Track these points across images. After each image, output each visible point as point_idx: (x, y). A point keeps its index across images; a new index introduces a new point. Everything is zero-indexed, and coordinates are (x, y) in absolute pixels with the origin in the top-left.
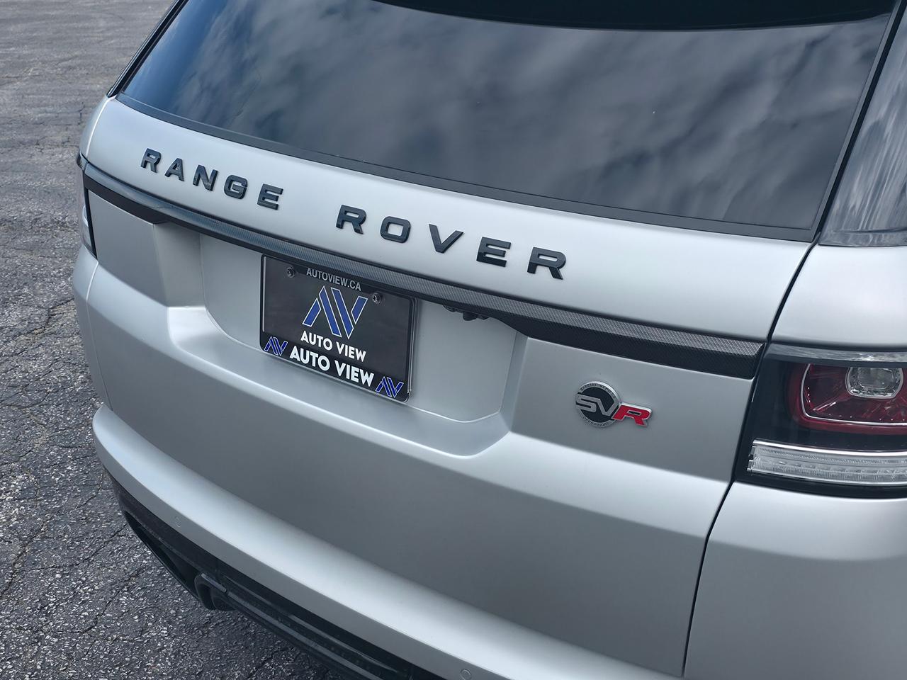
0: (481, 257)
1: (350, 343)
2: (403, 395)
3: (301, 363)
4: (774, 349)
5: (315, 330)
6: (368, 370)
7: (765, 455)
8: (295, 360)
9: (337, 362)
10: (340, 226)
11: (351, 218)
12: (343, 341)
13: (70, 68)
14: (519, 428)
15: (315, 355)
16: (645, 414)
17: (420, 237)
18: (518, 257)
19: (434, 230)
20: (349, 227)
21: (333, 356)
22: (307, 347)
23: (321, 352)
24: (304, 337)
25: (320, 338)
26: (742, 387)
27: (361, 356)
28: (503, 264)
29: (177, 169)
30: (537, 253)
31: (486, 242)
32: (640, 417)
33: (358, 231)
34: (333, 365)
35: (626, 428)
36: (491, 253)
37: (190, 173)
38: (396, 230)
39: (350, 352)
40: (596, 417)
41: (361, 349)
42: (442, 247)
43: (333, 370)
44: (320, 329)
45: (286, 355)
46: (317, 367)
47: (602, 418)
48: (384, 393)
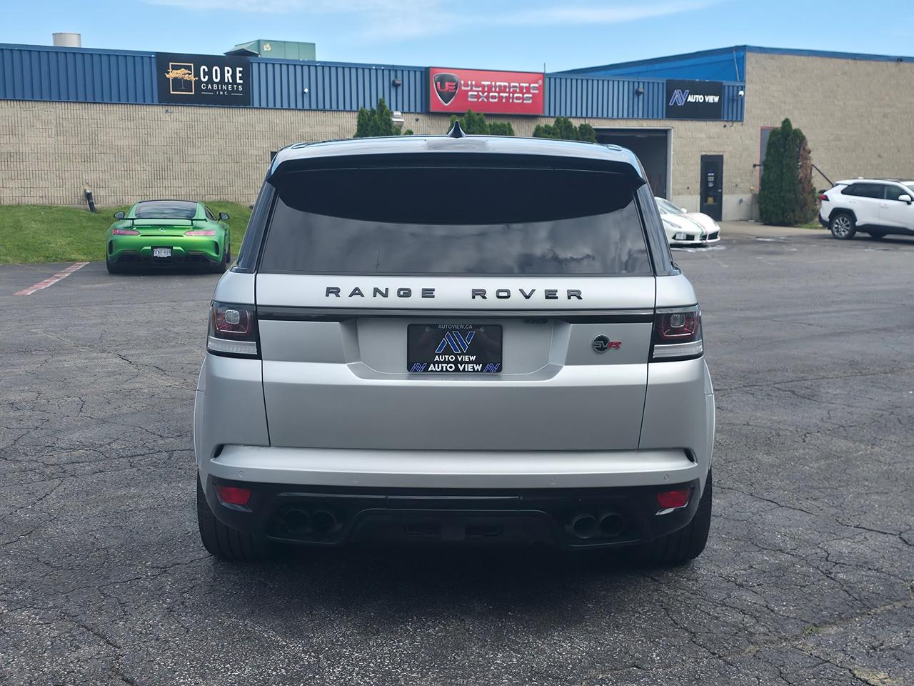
0: (547, 297)
1: (465, 354)
2: (500, 370)
3: (436, 371)
4: (658, 312)
5: (442, 354)
6: (477, 364)
7: (660, 350)
8: (432, 371)
9: (459, 365)
10: (474, 297)
11: (478, 293)
12: (463, 354)
14: (568, 363)
15: (444, 365)
16: (619, 343)
17: (516, 295)
18: (562, 294)
19: (522, 291)
20: (478, 297)
21: (456, 362)
22: (439, 362)
23: (449, 362)
24: (437, 358)
25: (447, 356)
26: (649, 326)
27: (473, 358)
28: (557, 298)
29: (356, 292)
30: (569, 292)
31: (547, 291)
32: (617, 345)
33: (484, 298)
34: (456, 367)
35: (611, 351)
36: (550, 295)
38: (503, 294)
39: (466, 358)
40: (600, 349)
41: (472, 355)
42: (527, 297)
43: (457, 370)
44: (448, 351)
45: (426, 370)
46: (447, 370)
47: (603, 349)
48: (488, 371)
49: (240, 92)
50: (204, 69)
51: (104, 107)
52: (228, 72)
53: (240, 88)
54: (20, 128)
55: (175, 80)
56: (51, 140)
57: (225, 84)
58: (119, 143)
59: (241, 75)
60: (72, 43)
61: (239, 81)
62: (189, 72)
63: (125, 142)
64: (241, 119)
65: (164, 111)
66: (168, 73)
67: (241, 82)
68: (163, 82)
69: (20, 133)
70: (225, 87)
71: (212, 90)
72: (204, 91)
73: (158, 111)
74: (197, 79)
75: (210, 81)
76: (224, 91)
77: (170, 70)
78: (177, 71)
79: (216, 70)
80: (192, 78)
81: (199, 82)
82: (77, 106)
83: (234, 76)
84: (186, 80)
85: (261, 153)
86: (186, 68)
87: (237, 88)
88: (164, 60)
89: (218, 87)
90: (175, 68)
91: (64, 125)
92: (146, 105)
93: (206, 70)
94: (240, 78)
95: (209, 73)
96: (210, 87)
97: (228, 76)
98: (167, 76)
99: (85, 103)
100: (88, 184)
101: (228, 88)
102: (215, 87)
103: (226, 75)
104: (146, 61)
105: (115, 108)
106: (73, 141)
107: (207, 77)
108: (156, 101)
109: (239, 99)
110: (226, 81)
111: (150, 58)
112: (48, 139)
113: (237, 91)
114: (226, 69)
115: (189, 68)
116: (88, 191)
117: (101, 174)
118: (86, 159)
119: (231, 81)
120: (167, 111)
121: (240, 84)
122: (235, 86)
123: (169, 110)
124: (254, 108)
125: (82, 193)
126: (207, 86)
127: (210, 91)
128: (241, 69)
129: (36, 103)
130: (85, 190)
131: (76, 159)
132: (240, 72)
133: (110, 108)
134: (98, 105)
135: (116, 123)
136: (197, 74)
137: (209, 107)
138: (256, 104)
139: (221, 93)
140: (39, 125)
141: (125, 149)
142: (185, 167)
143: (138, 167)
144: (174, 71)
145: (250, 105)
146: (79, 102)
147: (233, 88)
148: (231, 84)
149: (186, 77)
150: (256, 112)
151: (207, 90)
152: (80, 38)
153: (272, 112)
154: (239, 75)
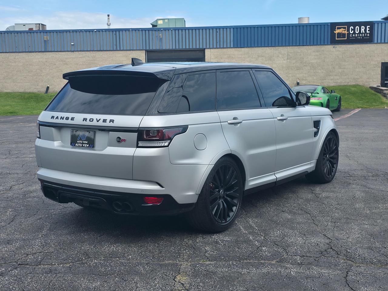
0: (103, 122)
1: (85, 141)
2: (93, 147)
3: (77, 146)
4: (140, 129)
5: (79, 140)
6: (88, 144)
7: (140, 144)
10: (83, 121)
11: (85, 119)
13: (3, 142)
14: (109, 146)
15: (79, 144)
16: (125, 140)
17: (95, 120)
18: (108, 121)
19: (97, 119)
20: (85, 121)
21: (82, 143)
22: (78, 143)
24: (78, 141)
26: (136, 134)
27: (87, 142)
29: (57, 118)
30: (111, 120)
31: (104, 120)
32: (124, 140)
33: (86, 121)
34: (82, 145)
35: (123, 143)
36: (105, 121)
37: (59, 118)
38: (91, 120)
39: (85, 142)
40: (119, 141)
42: (98, 121)
43: (82, 146)
44: (81, 140)
45: (75, 145)
46: (80, 146)
47: (120, 142)
48: (90, 147)
49: (368, 37)
50: (352, 28)
51: (307, 47)
52: (363, 28)
53: (368, 35)
54: (273, 57)
55: (338, 34)
56: (285, 62)
57: (361, 33)
58: (313, 61)
59: (369, 29)
60: (305, 21)
61: (368, 32)
62: (345, 30)
63: (315, 61)
64: (368, 49)
65: (333, 47)
66: (335, 31)
67: (369, 32)
68: (333, 35)
69: (273, 59)
70: (361, 35)
71: (355, 37)
72: (351, 37)
73: (330, 47)
74: (348, 32)
75: (354, 33)
76: (360, 37)
77: (336, 29)
78: (339, 30)
79: (357, 28)
80: (346, 32)
81: (349, 34)
82: (296, 47)
83: (365, 30)
84: (343, 33)
85: (376, 63)
86: (343, 28)
87: (367, 35)
88: (334, 26)
89: (358, 35)
90: (338, 28)
91: (290, 55)
92: (325, 45)
93: (353, 28)
94: (368, 31)
95: (354, 30)
96: (354, 35)
97: (363, 30)
98: (335, 32)
99: (299, 46)
100: (298, 79)
101: (362, 35)
102: (356, 35)
103: (362, 30)
104: (326, 26)
105: (312, 47)
106: (293, 61)
107: (353, 31)
108: (329, 43)
109: (368, 40)
110: (362, 32)
111: (328, 25)
112: (283, 61)
113: (367, 36)
114: (362, 27)
115: (345, 28)
116: (298, 82)
117: (304, 74)
118: (298, 69)
119: (364, 32)
120: (334, 47)
121: (368, 33)
122: (366, 34)
123: (335, 47)
124: (375, 43)
125: (296, 82)
126: (353, 36)
127: (354, 37)
128: (369, 26)
129: (280, 47)
130: (297, 81)
131: (294, 69)
132: (369, 28)
133: (310, 47)
134: (304, 46)
135: (311, 53)
136: (348, 30)
137: (353, 44)
138: (376, 41)
139: (359, 38)
140: (280, 56)
141: (315, 64)
142: (340, 70)
143: (320, 71)
144: (338, 30)
145: (372, 42)
146: (297, 46)
147: (365, 35)
148: (364, 33)
149: (343, 32)
150: (375, 45)
151: (352, 37)
152: (309, 19)
153: (384, 44)
154: (368, 29)
